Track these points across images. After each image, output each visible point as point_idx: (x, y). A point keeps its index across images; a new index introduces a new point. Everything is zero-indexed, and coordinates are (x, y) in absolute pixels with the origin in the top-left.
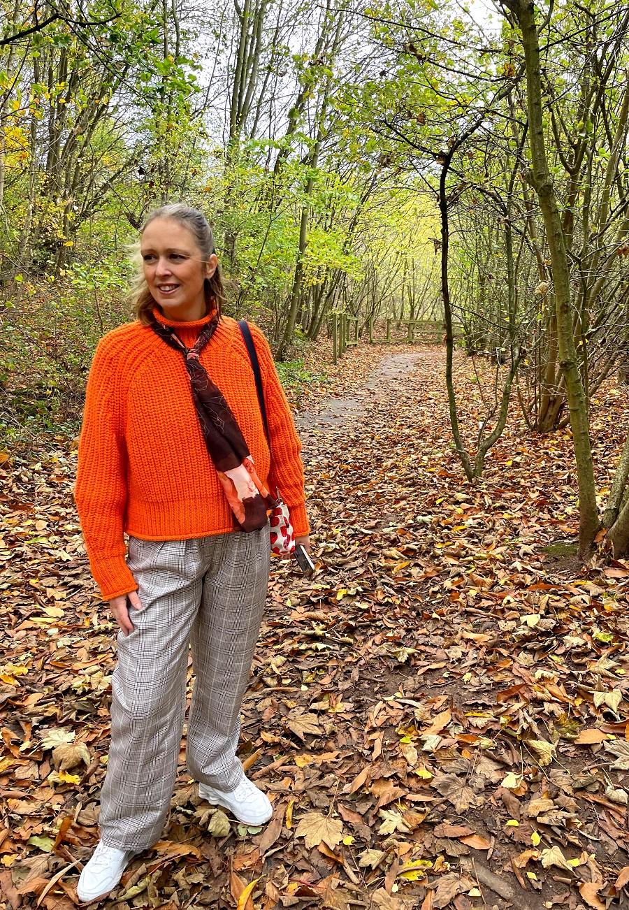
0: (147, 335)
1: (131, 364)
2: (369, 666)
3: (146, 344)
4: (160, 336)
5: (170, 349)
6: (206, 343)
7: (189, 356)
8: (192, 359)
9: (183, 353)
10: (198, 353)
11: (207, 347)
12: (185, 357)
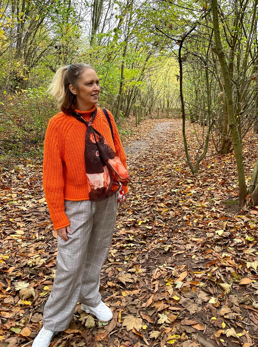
1: (66, 130)
2: (153, 253)
4: (75, 117)
5: (80, 122)
6: (94, 119)
7: (89, 125)
8: (90, 126)
9: (86, 124)
10: (92, 123)
11: (94, 121)
12: (87, 125)
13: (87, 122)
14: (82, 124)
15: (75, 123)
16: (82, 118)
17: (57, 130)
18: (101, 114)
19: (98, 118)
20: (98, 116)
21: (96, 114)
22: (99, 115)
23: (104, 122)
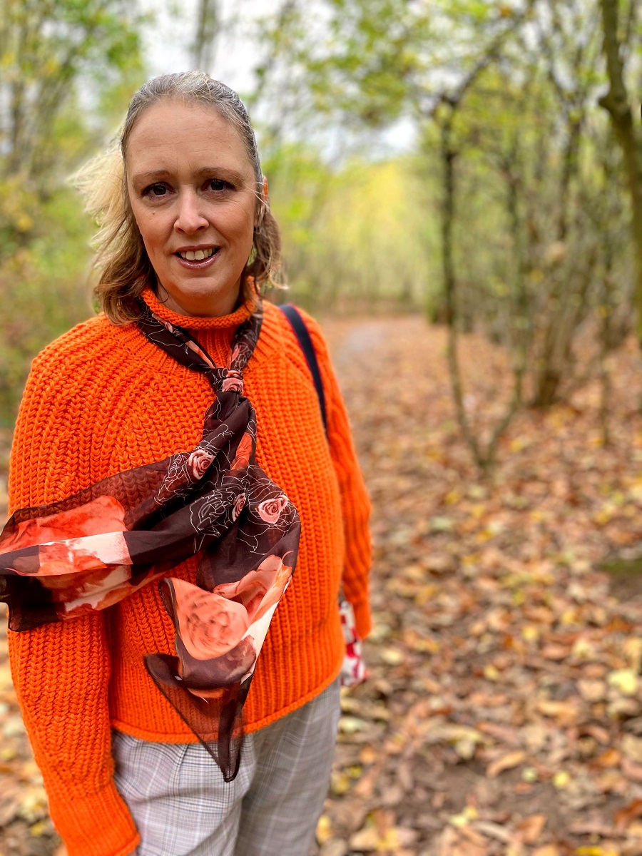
0: (133, 345)
1: (112, 411)
3: (133, 366)
4: (160, 347)
5: (185, 372)
6: (249, 357)
7: (227, 384)
8: (232, 392)
9: (213, 378)
10: (240, 378)
11: (251, 364)
12: (216, 387)
13: (215, 371)
14: (194, 381)
15: (158, 377)
16: (196, 348)
17: (66, 411)
18: (279, 328)
19: (267, 351)
20: (268, 340)
21: (259, 330)
22: (272, 334)
23: (293, 369)
